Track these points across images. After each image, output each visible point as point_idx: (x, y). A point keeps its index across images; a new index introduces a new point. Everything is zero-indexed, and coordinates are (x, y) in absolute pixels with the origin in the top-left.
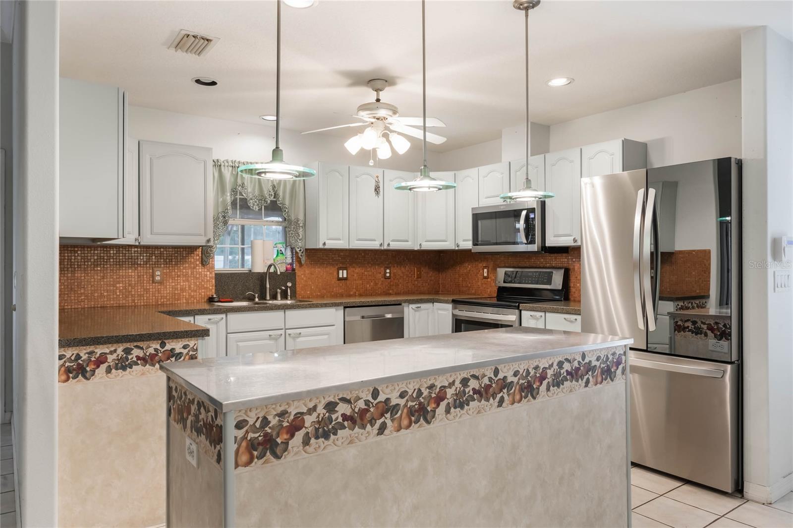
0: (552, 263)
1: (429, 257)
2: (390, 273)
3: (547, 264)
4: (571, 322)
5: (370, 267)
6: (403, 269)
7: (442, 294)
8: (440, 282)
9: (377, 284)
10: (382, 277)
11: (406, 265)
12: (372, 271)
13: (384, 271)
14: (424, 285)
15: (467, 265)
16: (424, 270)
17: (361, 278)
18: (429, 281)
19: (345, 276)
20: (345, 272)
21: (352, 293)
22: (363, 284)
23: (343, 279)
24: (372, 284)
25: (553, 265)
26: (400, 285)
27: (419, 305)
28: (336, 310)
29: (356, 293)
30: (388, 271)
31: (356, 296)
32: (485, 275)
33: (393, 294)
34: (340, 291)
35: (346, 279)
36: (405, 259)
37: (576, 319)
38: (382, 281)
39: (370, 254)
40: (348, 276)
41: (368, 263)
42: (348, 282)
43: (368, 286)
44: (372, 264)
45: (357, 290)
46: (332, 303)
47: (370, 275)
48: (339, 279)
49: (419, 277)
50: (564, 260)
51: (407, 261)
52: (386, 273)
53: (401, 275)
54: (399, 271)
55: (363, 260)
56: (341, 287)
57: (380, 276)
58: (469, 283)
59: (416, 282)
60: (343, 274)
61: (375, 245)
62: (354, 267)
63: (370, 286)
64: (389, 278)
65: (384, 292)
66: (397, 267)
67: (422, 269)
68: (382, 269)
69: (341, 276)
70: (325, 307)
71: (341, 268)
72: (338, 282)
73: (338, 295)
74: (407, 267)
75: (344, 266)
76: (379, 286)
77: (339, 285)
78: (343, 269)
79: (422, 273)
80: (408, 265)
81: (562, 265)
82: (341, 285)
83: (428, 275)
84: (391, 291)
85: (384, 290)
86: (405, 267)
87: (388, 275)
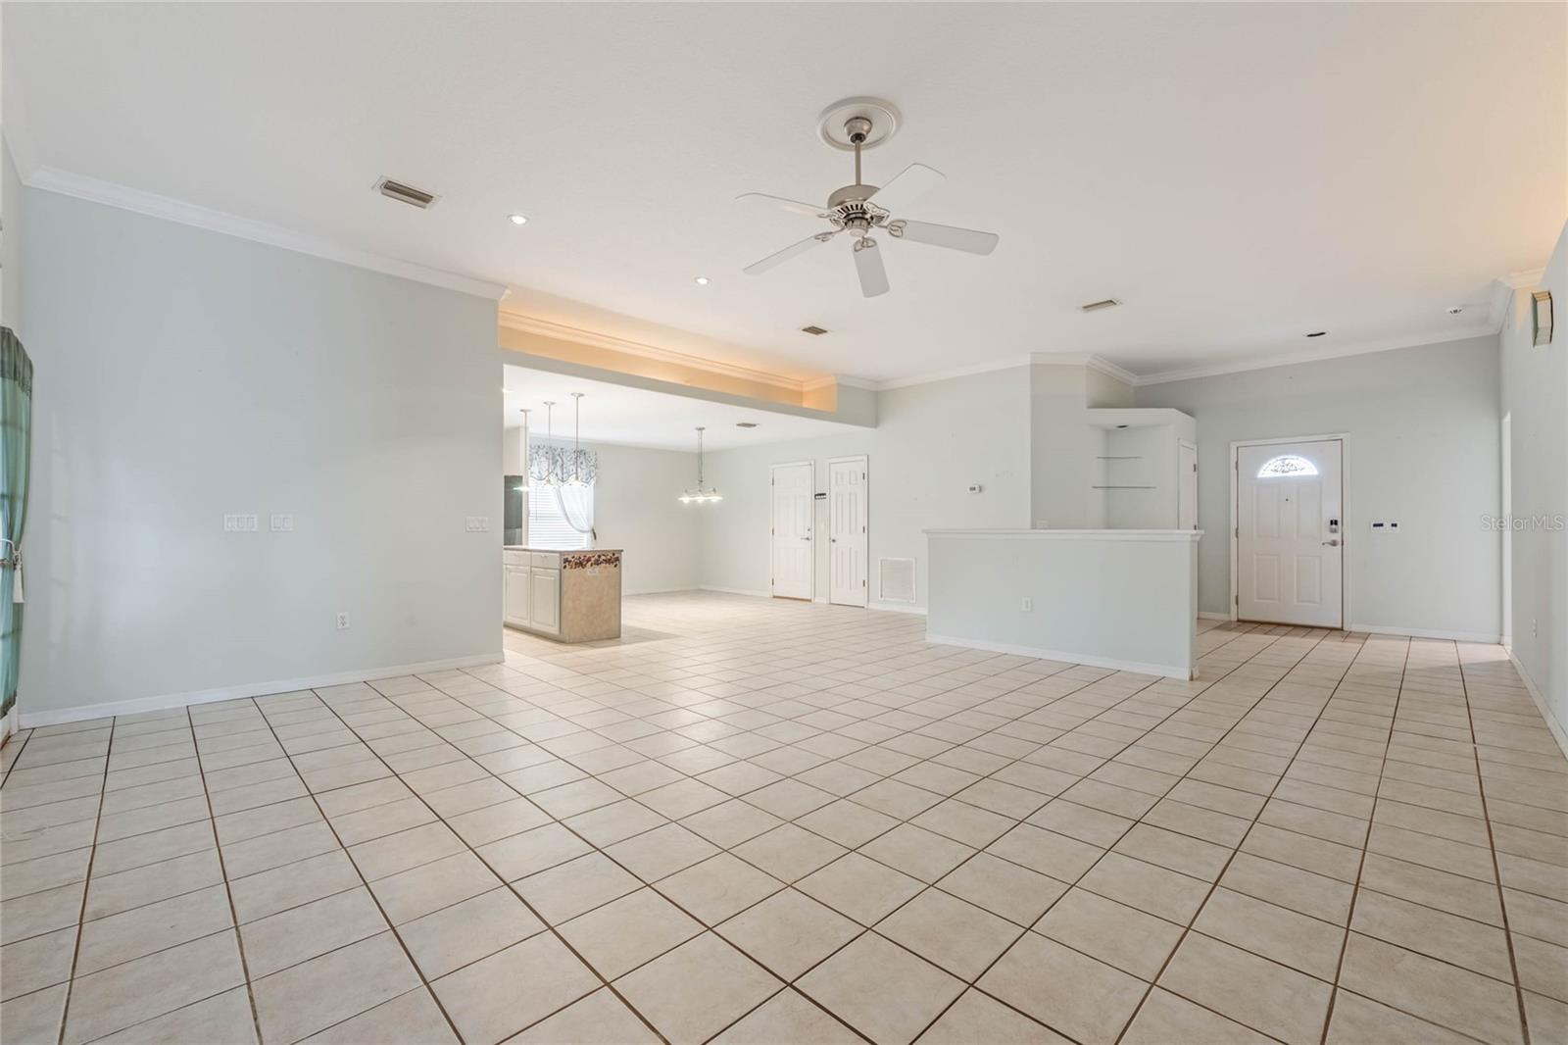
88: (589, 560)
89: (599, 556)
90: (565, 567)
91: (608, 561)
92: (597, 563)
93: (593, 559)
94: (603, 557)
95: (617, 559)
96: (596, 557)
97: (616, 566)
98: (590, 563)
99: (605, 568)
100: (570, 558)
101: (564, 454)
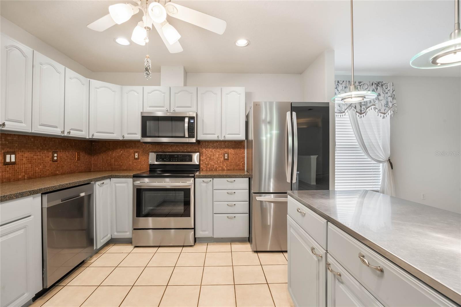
0: (188, 149)
1: (85, 145)
2: (57, 157)
3: (184, 150)
4: (231, 182)
5: (39, 152)
6: (67, 153)
7: (93, 171)
8: (92, 163)
9: (46, 166)
10: (50, 161)
11: (69, 150)
12: (41, 155)
13: (51, 155)
14: (82, 165)
15: (119, 150)
16: (82, 154)
17: (30, 161)
18: (85, 162)
19: (13, 160)
20: (13, 156)
21: (20, 177)
22: (32, 167)
23: (11, 163)
24: (41, 167)
25: (189, 151)
26: (65, 166)
27: (102, 182)
28: (33, 198)
29: (24, 176)
30: (56, 155)
31: (25, 179)
32: (136, 157)
33: (59, 175)
34: (7, 176)
35: (14, 163)
36: (69, 145)
37: (235, 181)
38: (50, 164)
39: (39, 140)
40: (16, 161)
41: (38, 148)
42: (16, 167)
43: (37, 169)
44: (41, 149)
45: (26, 174)
46: (30, 192)
47: (39, 159)
48: (6, 164)
49: (79, 159)
50: (196, 148)
51: (70, 147)
52: (53, 157)
53: (66, 158)
54: (65, 155)
55: (32, 145)
56: (8, 171)
57: (48, 159)
58: (121, 163)
59: (77, 163)
60: (11, 158)
61: (57, 132)
62: (23, 152)
63: (39, 169)
64: (56, 161)
65: (51, 173)
66: (63, 152)
67: (81, 153)
68: (50, 153)
69: (8, 160)
70: (16, 198)
71: (8, 152)
72: (4, 166)
73: (4, 180)
74: (70, 152)
75: (11, 150)
76: (47, 168)
77: (5, 169)
78: (11, 153)
79: (81, 156)
80: (71, 150)
81: (195, 151)
82: (8, 169)
83: (84, 157)
84: (57, 172)
85: (52, 171)
86: (69, 152)
87: (55, 158)
101: (362, 86)
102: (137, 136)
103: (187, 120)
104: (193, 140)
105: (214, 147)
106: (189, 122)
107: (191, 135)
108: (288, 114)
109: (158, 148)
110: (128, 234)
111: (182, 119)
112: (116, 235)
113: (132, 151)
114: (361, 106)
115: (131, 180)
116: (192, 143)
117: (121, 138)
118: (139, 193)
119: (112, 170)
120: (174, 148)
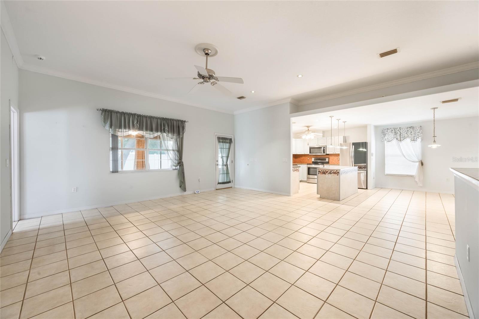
3: (323, 157)
7: (296, 163)
8: (296, 161)
15: (303, 157)
32: (308, 159)
81: (326, 157)
88: (327, 172)
89: (331, 171)
90: (319, 173)
91: (335, 173)
92: (330, 173)
93: (328, 172)
94: (332, 171)
95: (338, 173)
96: (330, 171)
97: (338, 175)
98: (327, 173)
99: (333, 175)
100: (320, 171)
101: (401, 129)
102: (308, 153)
103: (322, 148)
104: (325, 154)
105: (334, 156)
106: (323, 149)
107: (324, 153)
108: (351, 146)
109: (315, 156)
110: (305, 179)
111: (321, 148)
112: (303, 180)
113: (307, 157)
114: (400, 138)
115: (306, 165)
116: (324, 155)
117: (304, 154)
118: (309, 168)
119: (301, 163)
120: (320, 157)
